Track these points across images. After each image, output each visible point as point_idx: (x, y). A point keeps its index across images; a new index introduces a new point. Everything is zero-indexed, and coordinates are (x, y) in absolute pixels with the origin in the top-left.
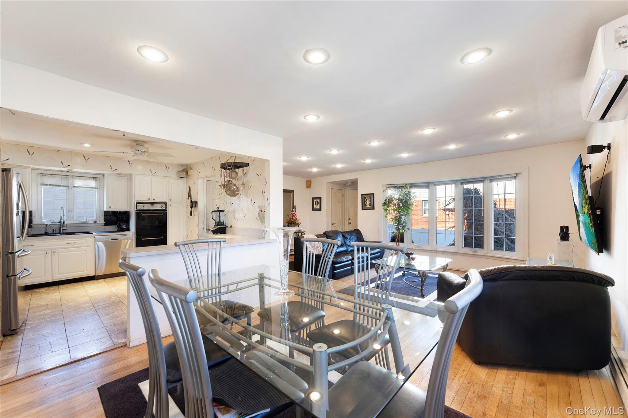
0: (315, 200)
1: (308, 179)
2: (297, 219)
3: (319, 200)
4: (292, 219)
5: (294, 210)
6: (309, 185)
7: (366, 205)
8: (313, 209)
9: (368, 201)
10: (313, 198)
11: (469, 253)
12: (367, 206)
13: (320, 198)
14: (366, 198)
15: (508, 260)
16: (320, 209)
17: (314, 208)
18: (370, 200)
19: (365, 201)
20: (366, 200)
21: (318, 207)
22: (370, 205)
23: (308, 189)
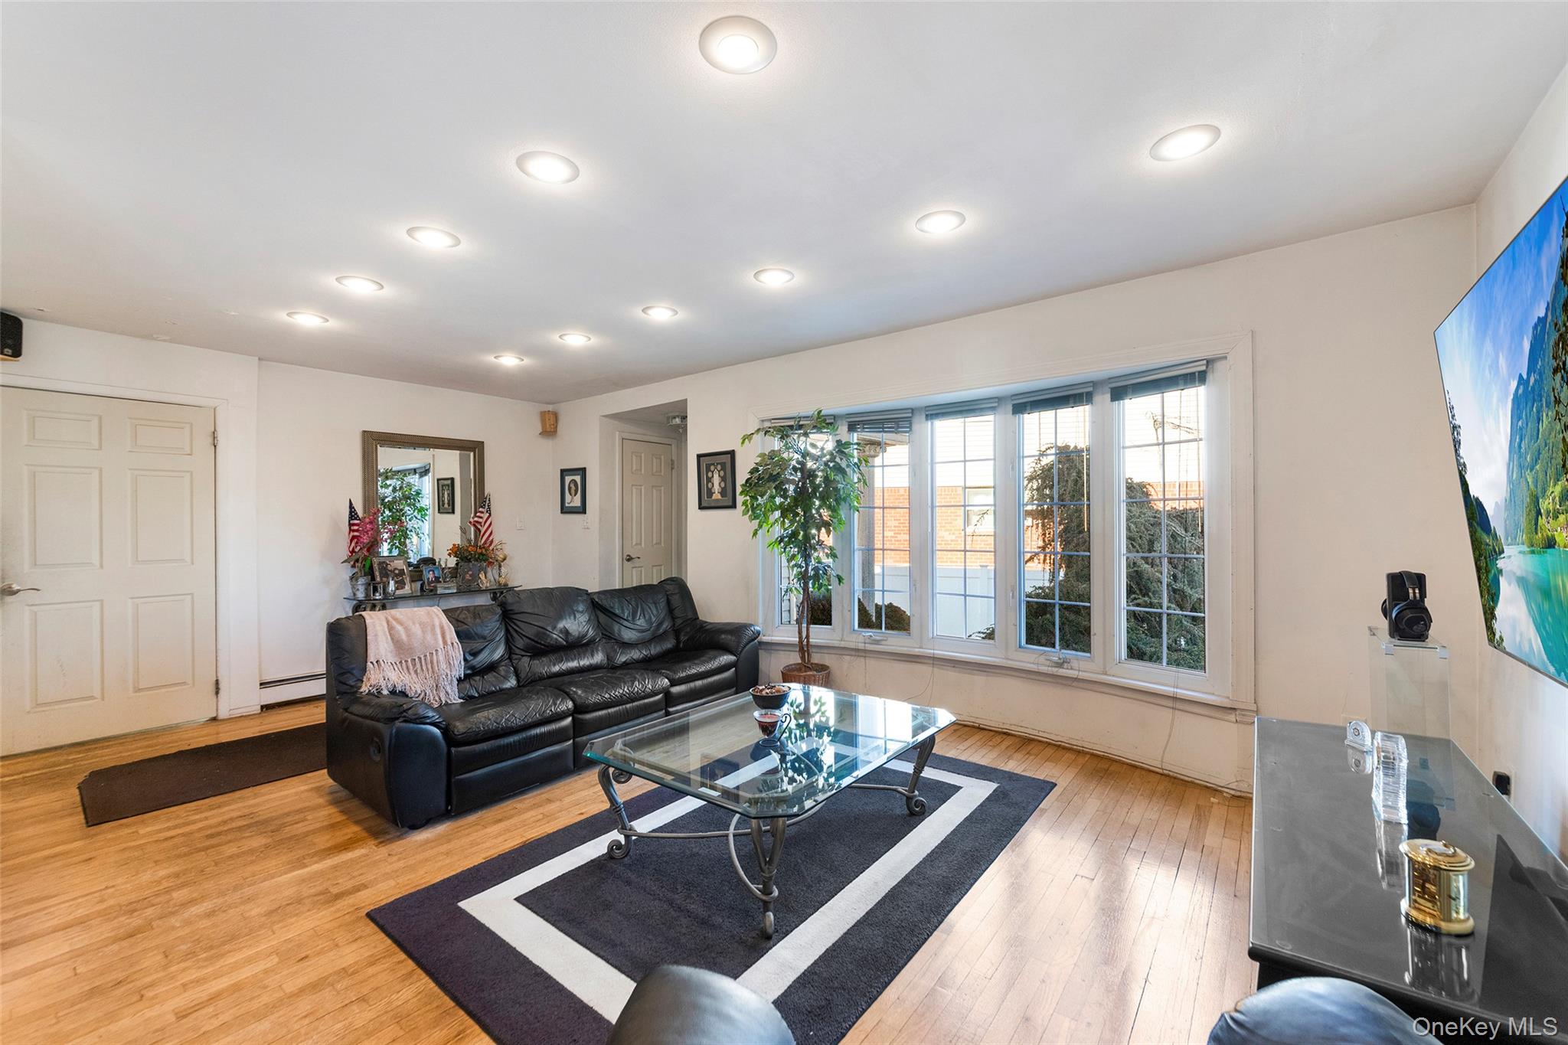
0: (568, 479)
1: (550, 408)
2: (492, 542)
3: (578, 478)
4: (476, 545)
5: (482, 512)
6: (550, 426)
7: (710, 493)
8: (565, 510)
9: (716, 479)
10: (564, 472)
11: (1044, 669)
12: (714, 497)
13: (582, 471)
14: (712, 468)
15: (1179, 705)
16: (582, 510)
17: (567, 505)
18: (722, 473)
19: (709, 480)
20: (710, 474)
21: (577, 502)
22: (723, 493)
23: (547, 444)
